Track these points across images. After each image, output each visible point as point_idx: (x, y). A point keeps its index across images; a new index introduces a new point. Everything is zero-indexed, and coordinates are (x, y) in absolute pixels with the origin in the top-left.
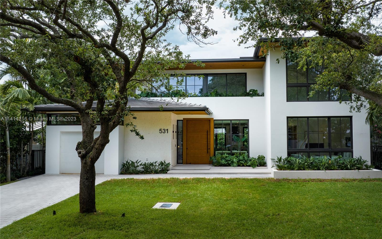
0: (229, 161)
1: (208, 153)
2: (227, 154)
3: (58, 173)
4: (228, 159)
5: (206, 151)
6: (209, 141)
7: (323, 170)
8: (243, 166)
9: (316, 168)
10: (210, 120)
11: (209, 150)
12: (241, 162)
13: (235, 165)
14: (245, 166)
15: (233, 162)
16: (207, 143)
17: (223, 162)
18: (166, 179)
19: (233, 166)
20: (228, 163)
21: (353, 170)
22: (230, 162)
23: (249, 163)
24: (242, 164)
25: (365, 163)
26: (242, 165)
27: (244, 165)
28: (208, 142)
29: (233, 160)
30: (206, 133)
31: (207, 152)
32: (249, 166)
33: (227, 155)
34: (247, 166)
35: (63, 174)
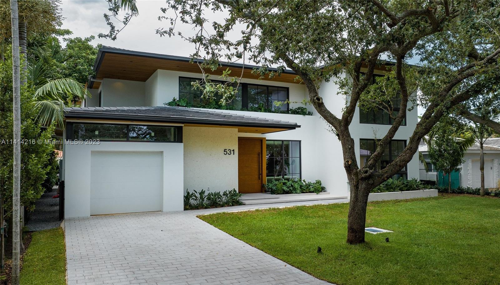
0: (290, 187)
4: (288, 185)
5: (256, 176)
6: (260, 165)
10: (262, 140)
11: (261, 176)
12: (302, 188)
13: (299, 192)
14: (308, 192)
15: (296, 189)
16: (258, 167)
17: (285, 189)
19: (296, 193)
20: (290, 190)
23: (311, 190)
26: (305, 192)
30: (257, 156)
31: (258, 178)
35: (94, 216)
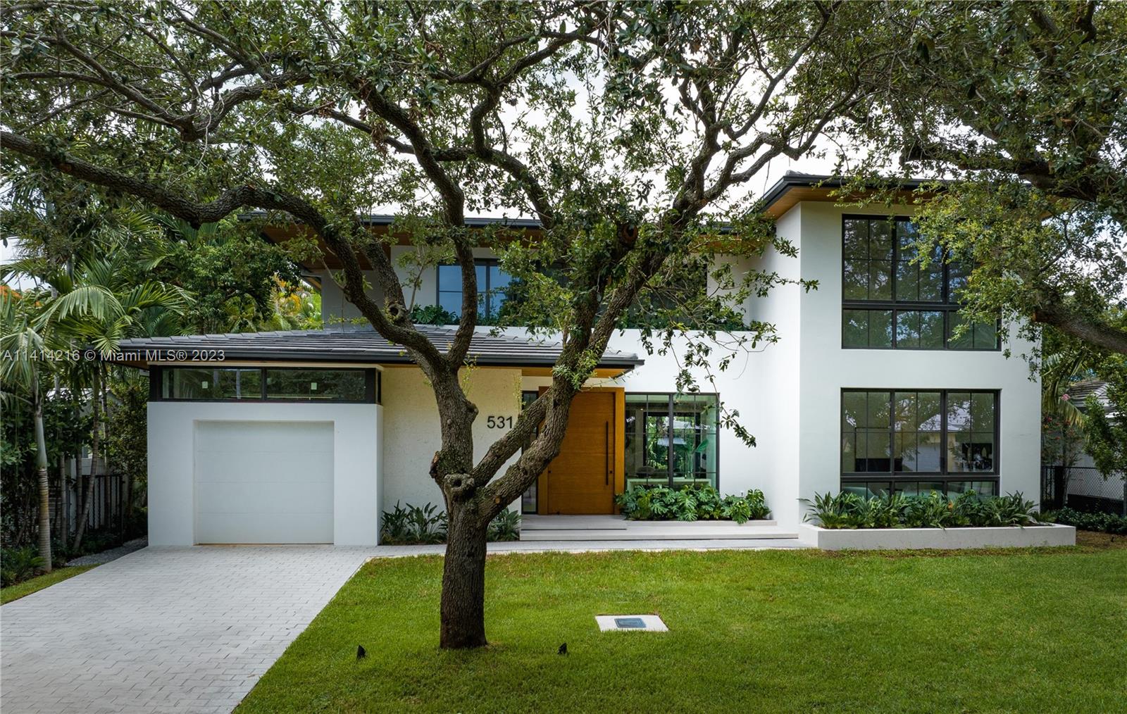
0: (672, 504)
1: (607, 484)
2: (663, 487)
3: (191, 544)
4: (668, 499)
5: (602, 477)
6: (610, 451)
7: (938, 527)
8: (712, 518)
9: (919, 523)
10: (614, 394)
11: (610, 477)
12: (704, 507)
13: (690, 517)
14: (715, 519)
15: (682, 509)
16: (605, 455)
17: (657, 507)
18: (533, 554)
19: (684, 519)
20: (670, 511)
21: (1008, 525)
22: (675, 508)
23: (728, 511)
24: (709, 514)
25: (1031, 507)
26: (708, 516)
27: (712, 516)
28: (607, 453)
29: (683, 504)
30: (602, 429)
31: (604, 481)
32: (730, 519)
33: (666, 490)
34: (721, 518)
35: (204, 546)
